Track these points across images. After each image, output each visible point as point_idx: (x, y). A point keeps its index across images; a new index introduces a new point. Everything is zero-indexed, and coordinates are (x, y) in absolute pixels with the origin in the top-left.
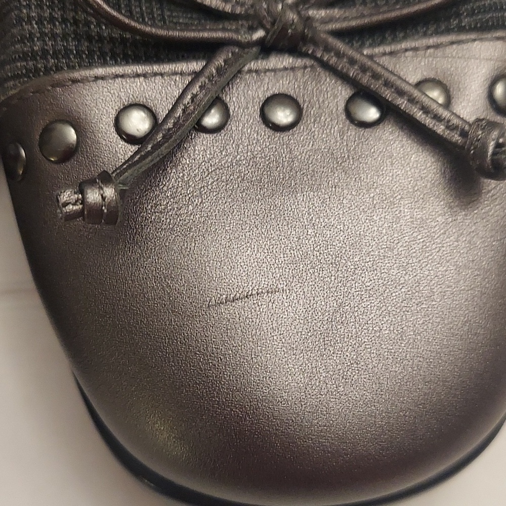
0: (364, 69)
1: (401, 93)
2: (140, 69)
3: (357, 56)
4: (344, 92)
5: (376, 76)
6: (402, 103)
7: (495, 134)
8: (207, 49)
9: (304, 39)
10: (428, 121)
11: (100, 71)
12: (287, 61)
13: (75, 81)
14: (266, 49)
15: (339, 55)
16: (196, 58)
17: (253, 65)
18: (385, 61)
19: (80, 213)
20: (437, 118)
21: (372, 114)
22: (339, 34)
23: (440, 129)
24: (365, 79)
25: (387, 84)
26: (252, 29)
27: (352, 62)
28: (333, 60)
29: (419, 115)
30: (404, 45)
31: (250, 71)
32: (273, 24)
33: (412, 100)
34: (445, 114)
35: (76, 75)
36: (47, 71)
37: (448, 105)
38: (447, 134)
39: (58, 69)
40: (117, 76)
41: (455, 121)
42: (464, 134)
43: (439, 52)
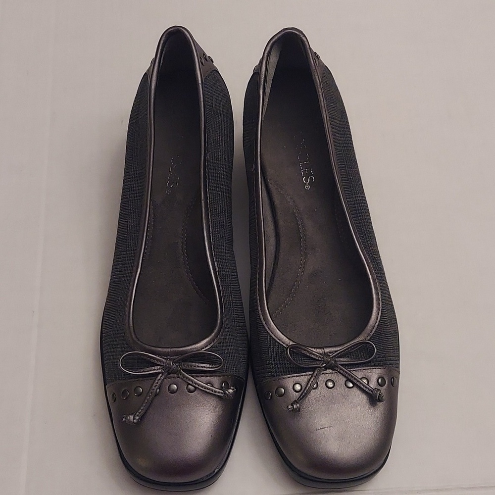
0: (349, 375)
1: (358, 381)
2: (298, 375)
3: (347, 371)
4: (345, 379)
5: (352, 377)
6: (358, 383)
7: (379, 392)
8: (314, 369)
9: (335, 366)
10: (364, 388)
11: (289, 376)
12: (331, 371)
13: (283, 378)
14: (326, 368)
15: (343, 371)
16: (310, 371)
17: (323, 372)
18: (354, 372)
19: (292, 410)
20: (366, 387)
21: (351, 385)
22: (342, 365)
23: (367, 390)
24: (350, 377)
25: (355, 379)
26: (323, 364)
27: (346, 373)
28: (342, 372)
29: (362, 387)
30: (358, 369)
31: (322, 374)
32: (328, 363)
33: (360, 383)
34: (368, 387)
35: (284, 377)
36: (277, 376)
37: (368, 384)
38: (369, 391)
39: (279, 375)
40: (293, 377)
41: (370, 388)
42: (372, 392)
43: (366, 371)
